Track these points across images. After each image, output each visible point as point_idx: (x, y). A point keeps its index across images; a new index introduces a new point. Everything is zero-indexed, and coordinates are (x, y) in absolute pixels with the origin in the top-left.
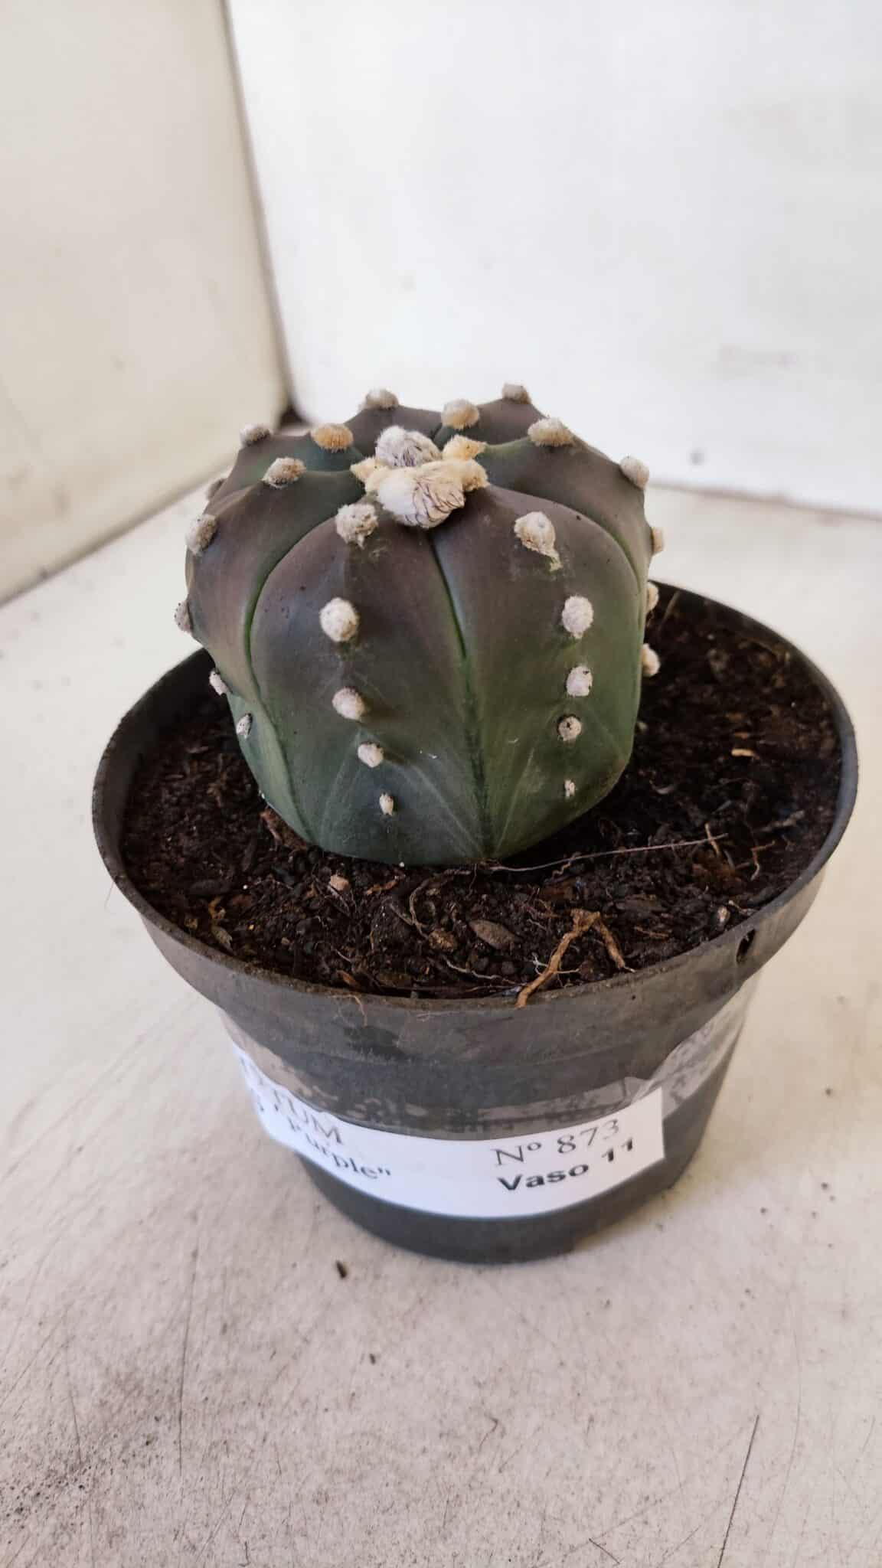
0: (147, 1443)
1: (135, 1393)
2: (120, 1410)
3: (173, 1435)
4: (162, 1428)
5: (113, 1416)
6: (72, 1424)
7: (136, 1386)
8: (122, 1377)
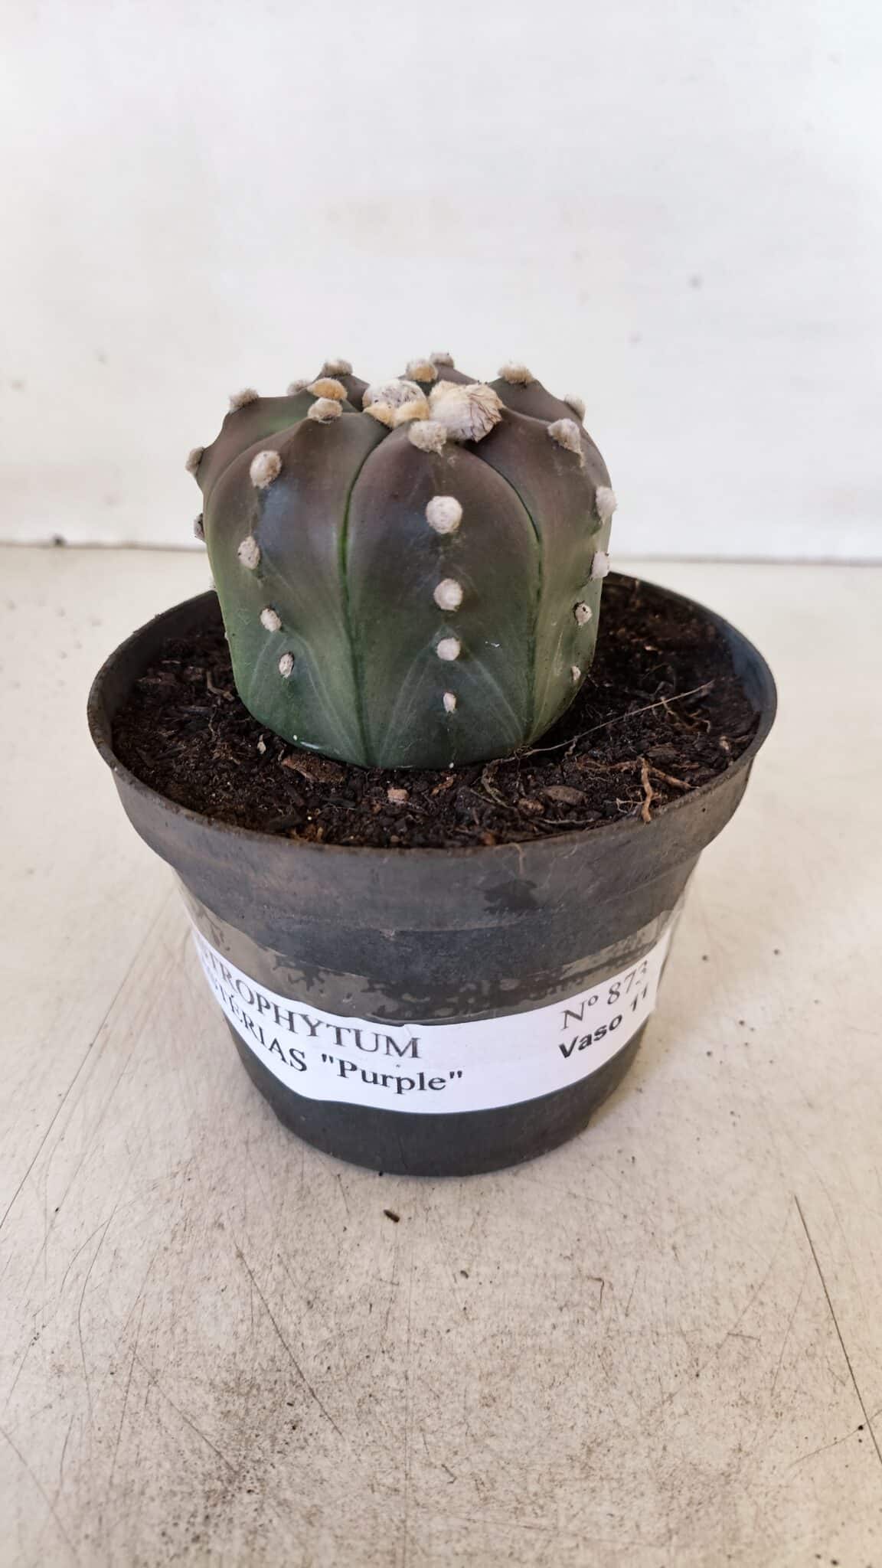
0: (294, 1428)
1: (254, 1392)
2: (247, 1411)
3: (315, 1411)
4: (300, 1410)
5: (243, 1419)
6: (204, 1443)
7: (252, 1386)
8: (232, 1384)
